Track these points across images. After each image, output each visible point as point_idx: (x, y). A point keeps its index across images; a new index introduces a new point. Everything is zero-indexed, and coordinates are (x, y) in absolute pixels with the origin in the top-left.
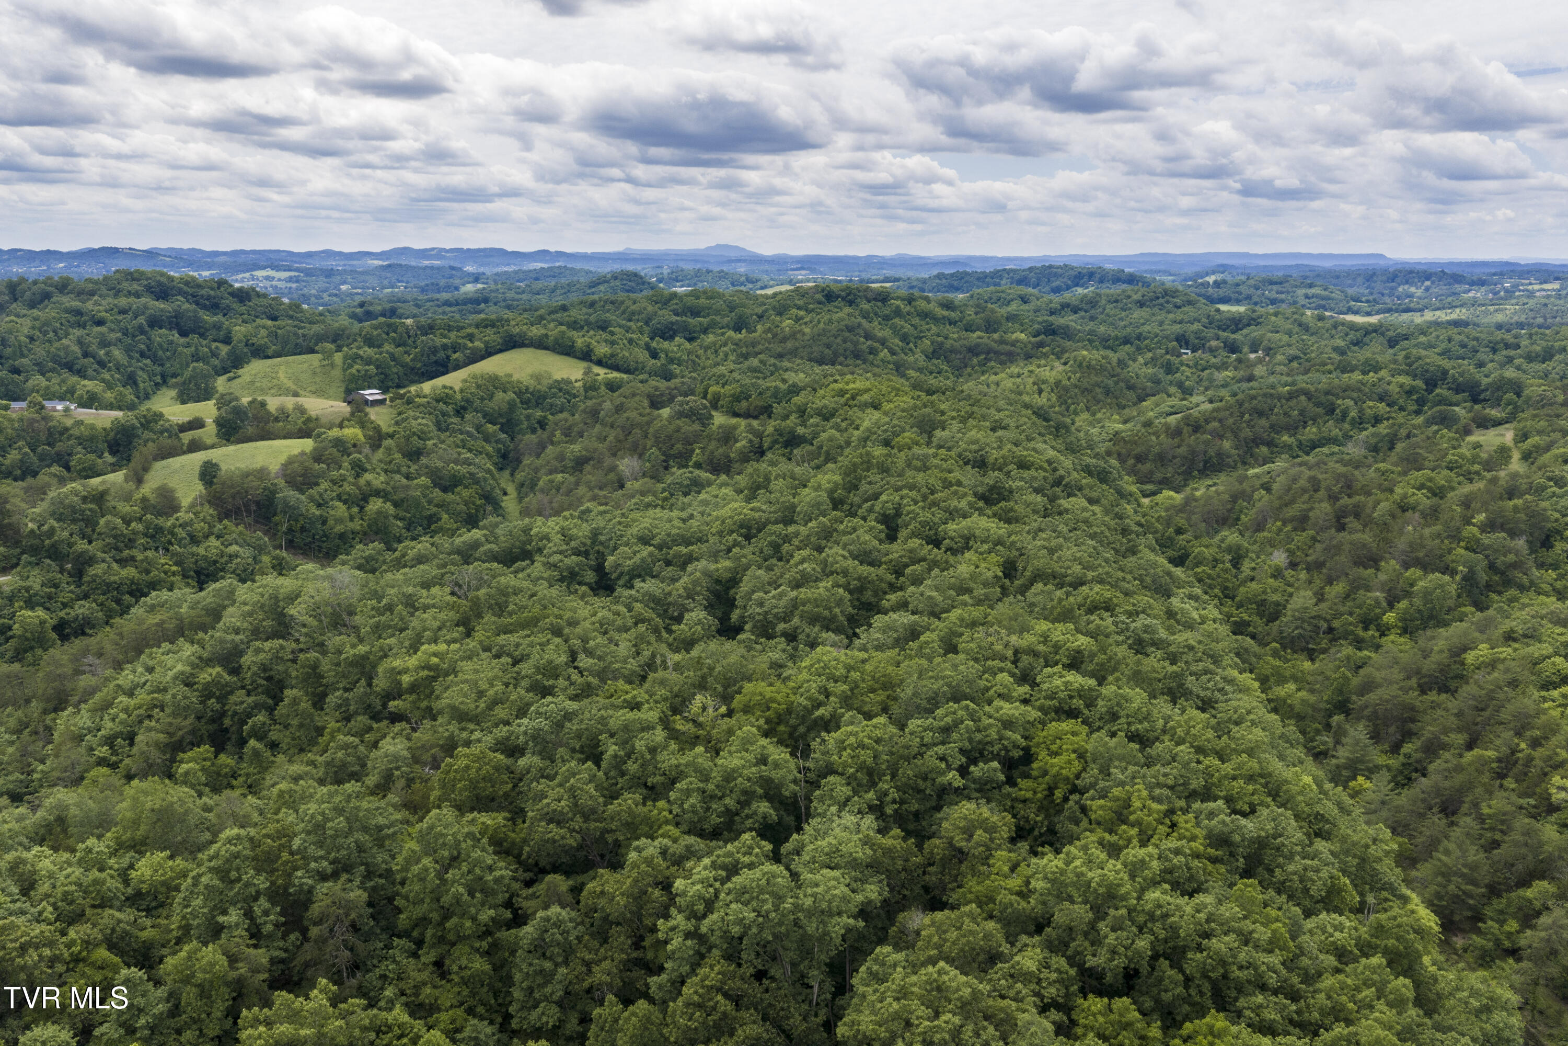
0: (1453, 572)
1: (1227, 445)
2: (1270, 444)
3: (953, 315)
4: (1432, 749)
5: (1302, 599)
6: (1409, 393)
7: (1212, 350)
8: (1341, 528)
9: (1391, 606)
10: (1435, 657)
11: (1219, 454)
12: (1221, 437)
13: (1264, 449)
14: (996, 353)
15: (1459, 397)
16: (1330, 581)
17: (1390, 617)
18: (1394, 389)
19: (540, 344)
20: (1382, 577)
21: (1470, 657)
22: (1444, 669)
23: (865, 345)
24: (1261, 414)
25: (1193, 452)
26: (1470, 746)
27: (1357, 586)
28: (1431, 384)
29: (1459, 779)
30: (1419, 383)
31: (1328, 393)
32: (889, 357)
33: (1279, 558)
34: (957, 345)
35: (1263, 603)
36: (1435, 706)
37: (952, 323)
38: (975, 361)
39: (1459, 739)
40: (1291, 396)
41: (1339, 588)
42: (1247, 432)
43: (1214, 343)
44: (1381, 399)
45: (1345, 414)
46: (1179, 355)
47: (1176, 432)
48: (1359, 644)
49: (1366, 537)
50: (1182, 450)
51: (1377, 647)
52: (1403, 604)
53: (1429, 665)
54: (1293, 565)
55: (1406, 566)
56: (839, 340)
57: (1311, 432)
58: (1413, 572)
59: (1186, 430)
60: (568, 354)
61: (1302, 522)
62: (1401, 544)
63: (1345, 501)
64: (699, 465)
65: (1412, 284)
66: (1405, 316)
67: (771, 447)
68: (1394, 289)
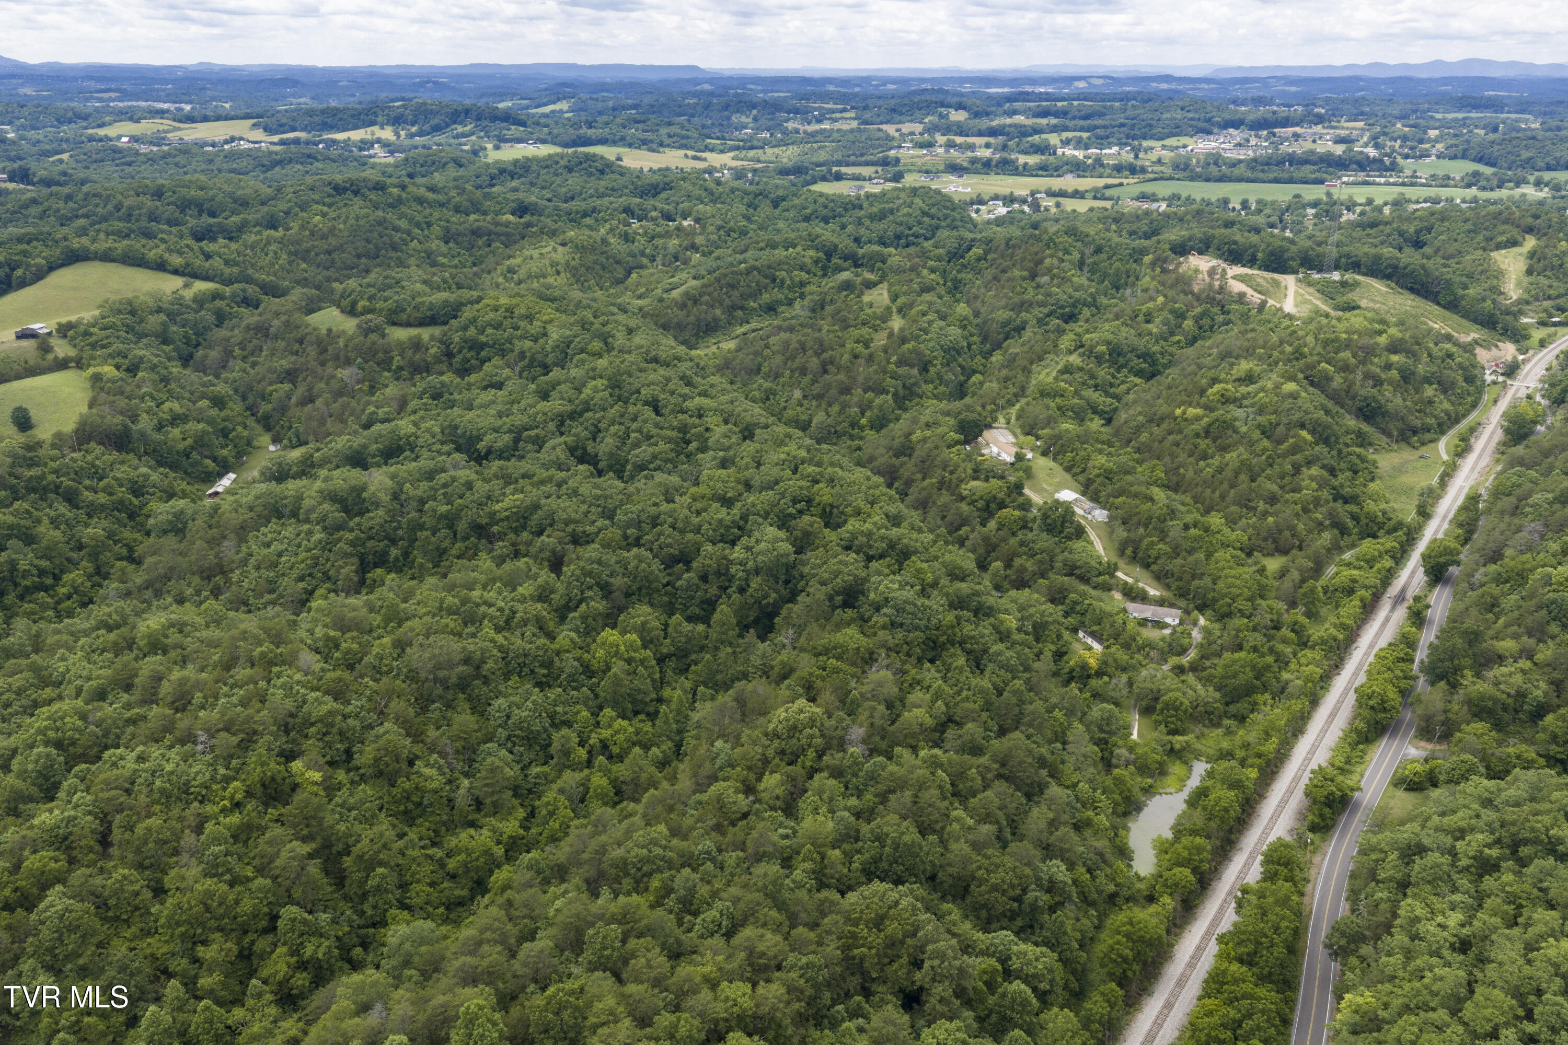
0: (887, 393)
1: (718, 312)
2: (742, 308)
3: (440, 197)
4: (909, 483)
5: (819, 417)
6: (816, 262)
7: (653, 219)
8: (825, 372)
9: (863, 414)
10: (897, 441)
11: (715, 320)
12: (712, 307)
13: (740, 313)
14: (496, 234)
15: (847, 264)
16: (830, 405)
17: (864, 421)
18: (807, 260)
19: (106, 257)
20: (856, 399)
21: (914, 438)
22: (903, 445)
23: (397, 237)
24: (732, 286)
25: (698, 320)
26: (924, 479)
27: (844, 406)
28: (829, 255)
29: (924, 494)
30: (821, 255)
31: (769, 267)
32: (419, 247)
33: (797, 394)
34: (461, 228)
35: (797, 421)
36: (904, 463)
37: (442, 205)
38: (480, 242)
39: (919, 476)
40: (748, 272)
41: (836, 408)
42: (727, 302)
43: (654, 214)
44: (801, 269)
45: (783, 282)
46: (629, 225)
47: (683, 306)
48: (852, 438)
49: (842, 377)
50: (692, 319)
51: (861, 438)
52: (868, 414)
53: (897, 443)
54: (805, 397)
55: (865, 392)
56: (375, 235)
57: (766, 297)
58: (870, 395)
59: (689, 303)
60: (139, 266)
61: (803, 371)
62: (861, 379)
63: (825, 356)
64: (401, 368)
65: (742, 113)
66: (752, 153)
67: (460, 352)
68: (729, 118)
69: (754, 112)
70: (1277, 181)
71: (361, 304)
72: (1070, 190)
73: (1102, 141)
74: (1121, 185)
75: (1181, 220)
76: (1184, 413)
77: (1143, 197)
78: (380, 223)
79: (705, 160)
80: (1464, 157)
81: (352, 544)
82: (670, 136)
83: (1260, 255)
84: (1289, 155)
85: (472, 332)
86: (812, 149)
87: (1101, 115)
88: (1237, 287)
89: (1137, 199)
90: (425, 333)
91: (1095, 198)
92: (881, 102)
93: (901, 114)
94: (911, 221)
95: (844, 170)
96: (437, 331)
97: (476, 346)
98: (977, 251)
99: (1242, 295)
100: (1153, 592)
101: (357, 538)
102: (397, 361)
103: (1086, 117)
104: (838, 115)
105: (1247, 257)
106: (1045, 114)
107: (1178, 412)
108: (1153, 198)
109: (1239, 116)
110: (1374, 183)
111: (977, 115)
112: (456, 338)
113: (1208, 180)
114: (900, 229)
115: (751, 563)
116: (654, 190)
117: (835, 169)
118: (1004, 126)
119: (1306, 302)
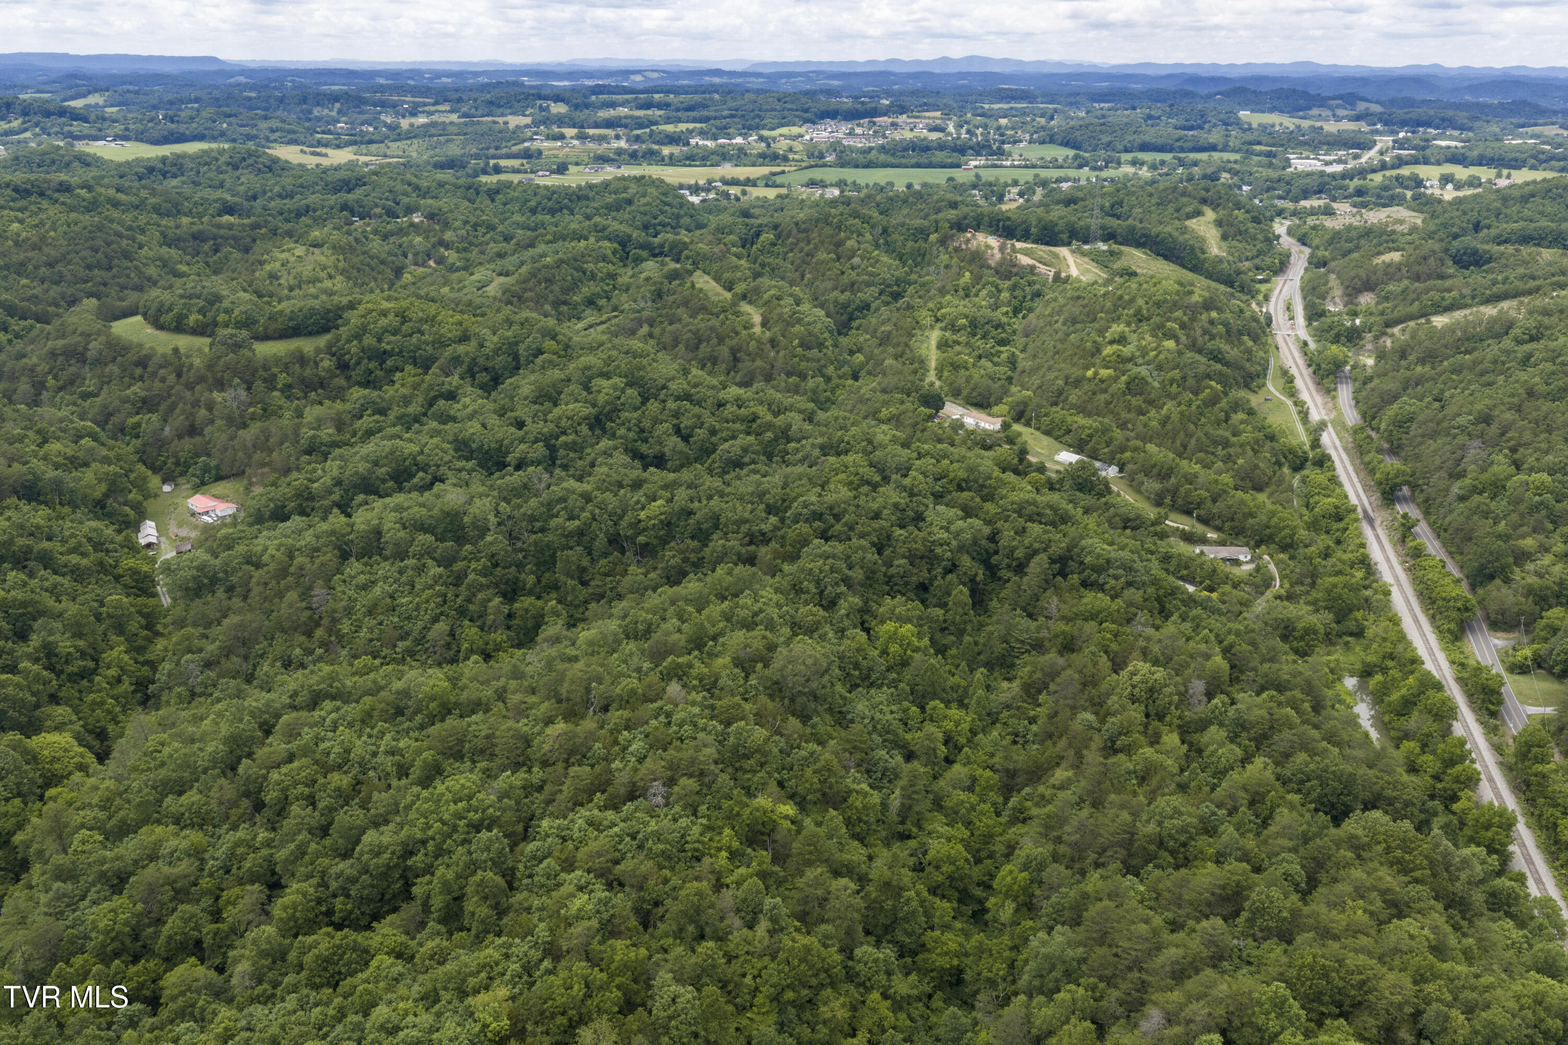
1: (548, 308)
6: (614, 253)
7: (377, 217)
8: (737, 359)
13: (564, 308)
15: (645, 254)
18: (607, 251)
23: (124, 244)
24: (549, 281)
28: (623, 245)
31: (575, 259)
32: (151, 255)
34: (179, 232)
40: (558, 265)
42: (551, 297)
43: (378, 210)
45: (593, 275)
46: (352, 223)
57: (585, 291)
62: (779, 364)
64: (289, 387)
65: (323, 106)
66: (373, 147)
67: (358, 363)
68: (311, 112)
69: (337, 105)
70: (918, 166)
71: (193, 318)
72: (742, 178)
73: (722, 130)
74: (783, 172)
75: (905, 201)
76: (1096, 374)
77: (812, 183)
78: (100, 228)
79: (326, 155)
80: (1052, 141)
81: (484, 573)
82: (273, 131)
83: (1033, 230)
84: (911, 141)
85: (369, 340)
86: (439, 142)
87: (704, 106)
88: (1025, 260)
89: (807, 185)
90: (307, 345)
91: (767, 185)
92: (473, 95)
93: (499, 106)
94: (655, 211)
95: (503, 163)
96: (322, 341)
97: (381, 356)
98: (767, 236)
99: (1033, 268)
100: (1212, 535)
101: (485, 567)
102: (283, 379)
103: (691, 108)
104: (432, 108)
105: (1019, 232)
106: (648, 106)
107: (1090, 373)
108: (822, 185)
109: (832, 107)
110: (1001, 166)
111: (577, 107)
112: (354, 347)
113: (857, 166)
114: (647, 218)
115: (954, 543)
116: (347, 185)
117: (492, 162)
118: (620, 118)
119: (1088, 271)
